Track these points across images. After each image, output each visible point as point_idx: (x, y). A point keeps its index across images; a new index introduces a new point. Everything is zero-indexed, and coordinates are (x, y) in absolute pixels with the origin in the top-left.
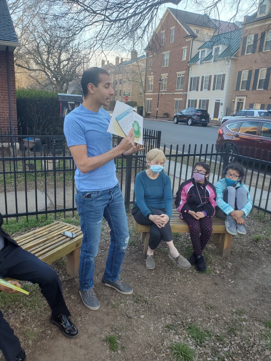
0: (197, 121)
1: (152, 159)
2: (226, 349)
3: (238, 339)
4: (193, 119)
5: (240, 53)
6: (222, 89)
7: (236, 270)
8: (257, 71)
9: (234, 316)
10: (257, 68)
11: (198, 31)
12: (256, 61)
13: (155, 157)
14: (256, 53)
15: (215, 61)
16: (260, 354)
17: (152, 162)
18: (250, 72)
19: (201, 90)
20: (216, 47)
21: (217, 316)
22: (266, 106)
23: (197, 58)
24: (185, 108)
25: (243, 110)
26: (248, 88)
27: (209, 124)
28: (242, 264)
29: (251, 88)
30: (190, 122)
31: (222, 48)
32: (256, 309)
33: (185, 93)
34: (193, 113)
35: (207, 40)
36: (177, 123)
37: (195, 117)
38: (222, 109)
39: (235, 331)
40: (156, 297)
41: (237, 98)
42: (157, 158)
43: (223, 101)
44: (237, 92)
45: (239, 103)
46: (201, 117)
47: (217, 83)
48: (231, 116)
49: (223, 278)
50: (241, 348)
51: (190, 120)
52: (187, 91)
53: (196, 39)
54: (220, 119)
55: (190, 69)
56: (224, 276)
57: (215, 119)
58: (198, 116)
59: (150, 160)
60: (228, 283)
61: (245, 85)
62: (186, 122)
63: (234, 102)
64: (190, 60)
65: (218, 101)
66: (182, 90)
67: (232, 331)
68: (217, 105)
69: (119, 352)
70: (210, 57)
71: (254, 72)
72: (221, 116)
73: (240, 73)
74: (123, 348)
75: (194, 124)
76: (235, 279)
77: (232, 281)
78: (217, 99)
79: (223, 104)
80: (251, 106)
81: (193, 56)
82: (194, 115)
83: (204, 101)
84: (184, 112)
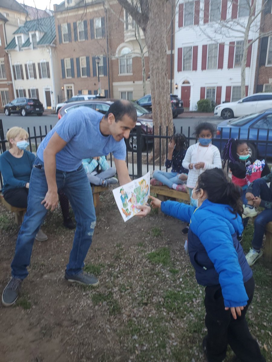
0: (31, 111)
1: (16, 136)
2: (117, 270)
3: (123, 261)
4: (26, 110)
5: (58, 41)
6: (49, 77)
7: (109, 219)
8: (78, 60)
9: (116, 248)
10: (77, 57)
11: (7, 15)
12: (74, 50)
13: (18, 134)
14: (73, 42)
15: (34, 48)
16: (140, 263)
17: (16, 139)
18: (72, 60)
19: (27, 78)
20: (33, 33)
21: (104, 253)
22: (93, 92)
23: (13, 44)
24: (14, 98)
25: (74, 96)
26: (73, 76)
27: (44, 113)
28: (111, 214)
29: (76, 75)
30: (23, 113)
31: (38, 36)
32: (129, 239)
33: (10, 82)
34: (25, 103)
35: (20, 25)
36: (9, 115)
37: (28, 107)
38: (53, 98)
39: (120, 257)
40: (50, 259)
41: (65, 86)
42: (20, 134)
43: (52, 89)
44: (64, 79)
45: (68, 91)
46: (35, 106)
47: (42, 71)
48: (65, 103)
49: (100, 228)
50: (127, 265)
51: (23, 110)
52: (11, 80)
53: (7, 23)
54: (53, 108)
55: (9, 55)
56: (101, 226)
57: (49, 108)
58: (31, 105)
59: (14, 138)
60: (105, 230)
61: (70, 73)
62: (19, 113)
63: (63, 90)
64: (6, 46)
65: (47, 89)
66: (6, 79)
67: (117, 258)
68: (48, 94)
69: (34, 307)
70: (27, 43)
71: (75, 61)
72: (55, 105)
73: (63, 62)
74: (36, 304)
75: (28, 114)
76: (109, 226)
77: (107, 228)
78: (46, 87)
79: (54, 92)
80: (80, 92)
81: (9, 42)
82: (27, 105)
83: (33, 90)
84: (15, 102)
